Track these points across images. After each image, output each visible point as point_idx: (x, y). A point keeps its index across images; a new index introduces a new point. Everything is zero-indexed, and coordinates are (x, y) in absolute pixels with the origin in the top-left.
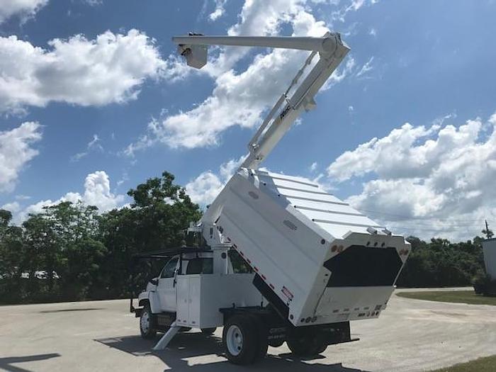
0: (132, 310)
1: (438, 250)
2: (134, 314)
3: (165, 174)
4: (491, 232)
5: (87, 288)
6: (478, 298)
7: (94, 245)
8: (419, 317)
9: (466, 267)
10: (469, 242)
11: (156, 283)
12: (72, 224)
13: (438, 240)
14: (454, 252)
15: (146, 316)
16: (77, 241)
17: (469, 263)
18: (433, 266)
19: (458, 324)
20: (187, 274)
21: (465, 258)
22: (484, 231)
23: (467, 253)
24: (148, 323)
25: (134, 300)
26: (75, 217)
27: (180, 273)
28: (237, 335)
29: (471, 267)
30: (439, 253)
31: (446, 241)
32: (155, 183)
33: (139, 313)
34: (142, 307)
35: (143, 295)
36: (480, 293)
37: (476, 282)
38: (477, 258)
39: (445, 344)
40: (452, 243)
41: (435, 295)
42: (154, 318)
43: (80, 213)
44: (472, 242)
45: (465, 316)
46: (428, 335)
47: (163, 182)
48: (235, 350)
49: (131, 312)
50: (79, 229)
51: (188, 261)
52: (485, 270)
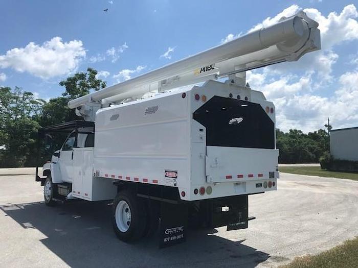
0: (38, 179)
1: (294, 138)
2: (40, 183)
3: (89, 70)
4: (331, 126)
5: (25, 157)
6: (324, 172)
7: (30, 124)
8: (288, 187)
9: (311, 150)
10: (315, 132)
11: (58, 155)
12: (12, 106)
13: (295, 130)
14: (305, 140)
15: (49, 185)
16: (17, 119)
17: (314, 147)
18: (289, 149)
19: (321, 194)
20: (85, 147)
21: (311, 144)
22: (326, 126)
23: (313, 140)
24: (50, 191)
25: (39, 168)
26: (15, 100)
27: (75, 145)
28: (127, 210)
29: (315, 150)
30: (294, 140)
31: (300, 131)
32: (82, 76)
33: (43, 182)
34: (46, 177)
35: (47, 166)
36: (324, 169)
37: (323, 160)
38: (319, 144)
39: (322, 215)
40: (304, 133)
41: (292, 169)
42: (55, 187)
43: (18, 97)
44: (317, 132)
45: (322, 186)
46: (302, 205)
47: (87, 77)
48: (125, 226)
49: (37, 180)
50: (17, 110)
51: (86, 135)
52: (330, 152)
